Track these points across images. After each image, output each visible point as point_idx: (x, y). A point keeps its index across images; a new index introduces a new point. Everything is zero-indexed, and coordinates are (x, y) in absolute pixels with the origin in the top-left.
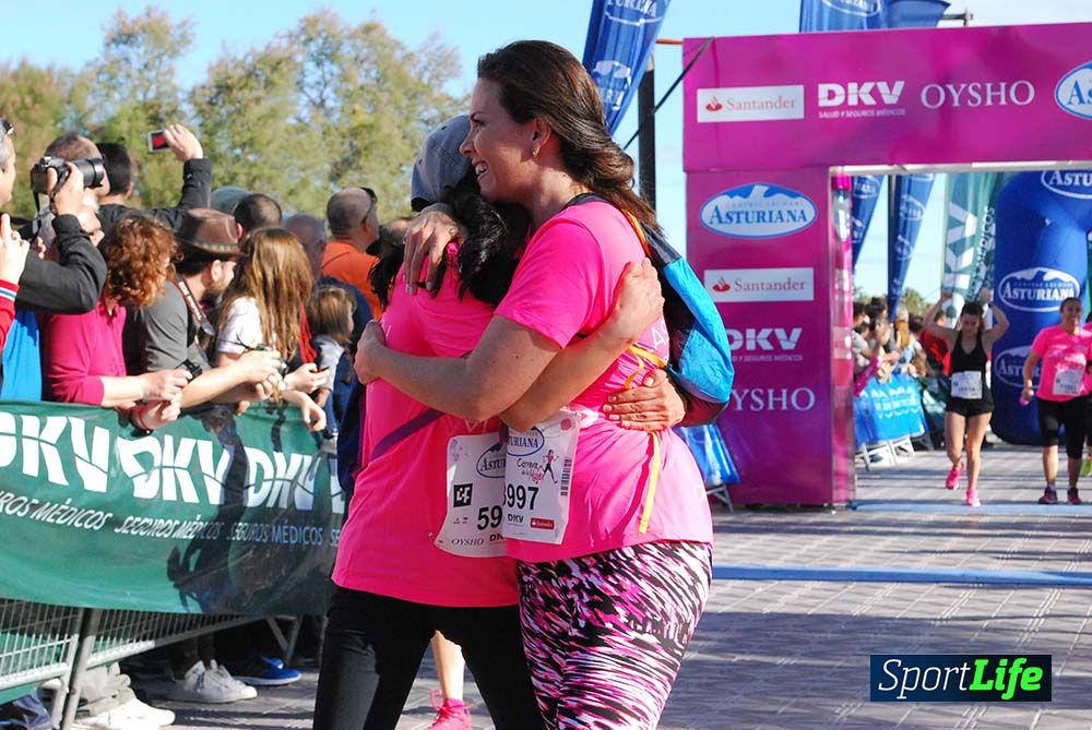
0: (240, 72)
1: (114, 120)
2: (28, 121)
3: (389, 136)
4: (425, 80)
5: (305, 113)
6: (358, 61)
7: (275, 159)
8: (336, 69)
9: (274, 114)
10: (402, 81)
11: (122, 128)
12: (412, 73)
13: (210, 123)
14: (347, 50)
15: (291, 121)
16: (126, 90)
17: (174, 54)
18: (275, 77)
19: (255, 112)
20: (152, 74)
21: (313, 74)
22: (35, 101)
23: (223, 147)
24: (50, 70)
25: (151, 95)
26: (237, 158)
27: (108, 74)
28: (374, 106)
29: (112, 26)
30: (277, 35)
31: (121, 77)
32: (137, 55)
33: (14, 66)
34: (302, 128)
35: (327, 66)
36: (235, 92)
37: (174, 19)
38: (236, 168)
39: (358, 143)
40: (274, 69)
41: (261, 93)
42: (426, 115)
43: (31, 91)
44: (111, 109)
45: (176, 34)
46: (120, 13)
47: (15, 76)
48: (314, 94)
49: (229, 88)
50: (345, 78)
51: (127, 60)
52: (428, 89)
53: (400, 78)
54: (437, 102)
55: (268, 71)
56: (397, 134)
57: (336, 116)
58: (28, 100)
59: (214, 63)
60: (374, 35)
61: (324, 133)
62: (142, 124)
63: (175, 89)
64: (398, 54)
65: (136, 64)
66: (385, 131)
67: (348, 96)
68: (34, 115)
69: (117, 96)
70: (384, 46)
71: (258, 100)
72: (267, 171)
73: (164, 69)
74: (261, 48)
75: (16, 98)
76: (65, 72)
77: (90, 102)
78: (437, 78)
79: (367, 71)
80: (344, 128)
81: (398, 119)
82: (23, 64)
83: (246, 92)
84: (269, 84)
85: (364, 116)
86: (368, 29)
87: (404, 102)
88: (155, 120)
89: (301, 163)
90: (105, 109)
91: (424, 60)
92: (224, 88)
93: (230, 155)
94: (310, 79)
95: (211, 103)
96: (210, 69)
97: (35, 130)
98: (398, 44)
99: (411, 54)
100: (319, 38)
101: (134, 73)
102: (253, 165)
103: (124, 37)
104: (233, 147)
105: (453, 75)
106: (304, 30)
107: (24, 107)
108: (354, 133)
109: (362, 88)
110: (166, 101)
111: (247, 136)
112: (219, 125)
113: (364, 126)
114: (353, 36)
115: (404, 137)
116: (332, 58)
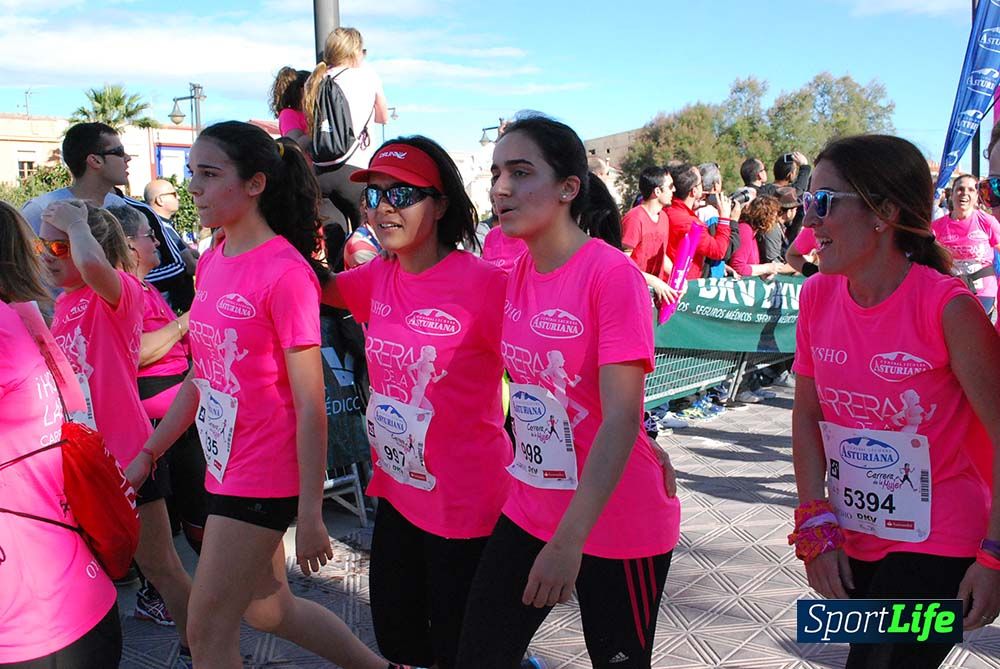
0: (788, 101)
1: (735, 125)
2: (699, 126)
3: (854, 125)
4: (869, 99)
5: (816, 118)
6: (840, 94)
7: (804, 139)
8: (829, 98)
9: (803, 119)
10: (859, 100)
11: (739, 128)
12: (864, 97)
13: (775, 125)
14: (834, 88)
15: (811, 121)
16: (740, 112)
17: (759, 95)
18: (804, 103)
19: (796, 118)
20: (750, 105)
21: (819, 100)
22: (703, 118)
23: (781, 134)
24: (709, 105)
25: (750, 113)
26: (787, 138)
27: (732, 106)
28: (847, 113)
29: (734, 85)
30: (805, 85)
31: (738, 107)
32: (744, 97)
33: (693, 104)
34: (815, 124)
35: (826, 96)
36: (787, 111)
37: (760, 80)
38: (787, 143)
39: (840, 130)
40: (804, 100)
41: (798, 110)
42: (870, 115)
43: (701, 114)
44: (733, 120)
45: (760, 87)
46: (737, 79)
47: (695, 108)
48: (820, 109)
49: (784, 109)
50: (833, 101)
51: (741, 99)
52: (871, 104)
53: (858, 98)
54: (874, 109)
55: (801, 100)
56: (857, 124)
57: (829, 118)
58: (700, 118)
59: (778, 97)
60: (847, 82)
61: (825, 126)
62: (746, 126)
63: (761, 111)
64: (858, 89)
65: (744, 100)
66: (852, 123)
67: (836, 109)
68: (702, 124)
69: (736, 115)
70: (851, 86)
71: (796, 113)
72: (800, 143)
73: (756, 102)
74: (798, 91)
75: (696, 118)
76: (715, 107)
77: (725, 117)
78: (875, 98)
79: (844, 99)
80: (833, 123)
81: (858, 118)
82: (698, 104)
83: (791, 110)
84: (801, 106)
85: (842, 117)
86: (844, 79)
87: (860, 110)
88: (752, 124)
89: (813, 139)
90: (729, 120)
91: (869, 91)
92: (781, 109)
93: (784, 137)
94: (818, 102)
95: (776, 116)
96: (776, 101)
97: (703, 131)
98: (857, 85)
99: (863, 90)
100: (822, 85)
101: (743, 104)
102: (794, 141)
103: (739, 89)
104: (785, 134)
105: (881, 97)
106: (815, 81)
107: (698, 121)
108: (838, 125)
109: (842, 105)
110: (756, 115)
111: (791, 129)
112: (779, 125)
113: (842, 121)
114: (837, 83)
115: (860, 125)
116: (828, 93)
